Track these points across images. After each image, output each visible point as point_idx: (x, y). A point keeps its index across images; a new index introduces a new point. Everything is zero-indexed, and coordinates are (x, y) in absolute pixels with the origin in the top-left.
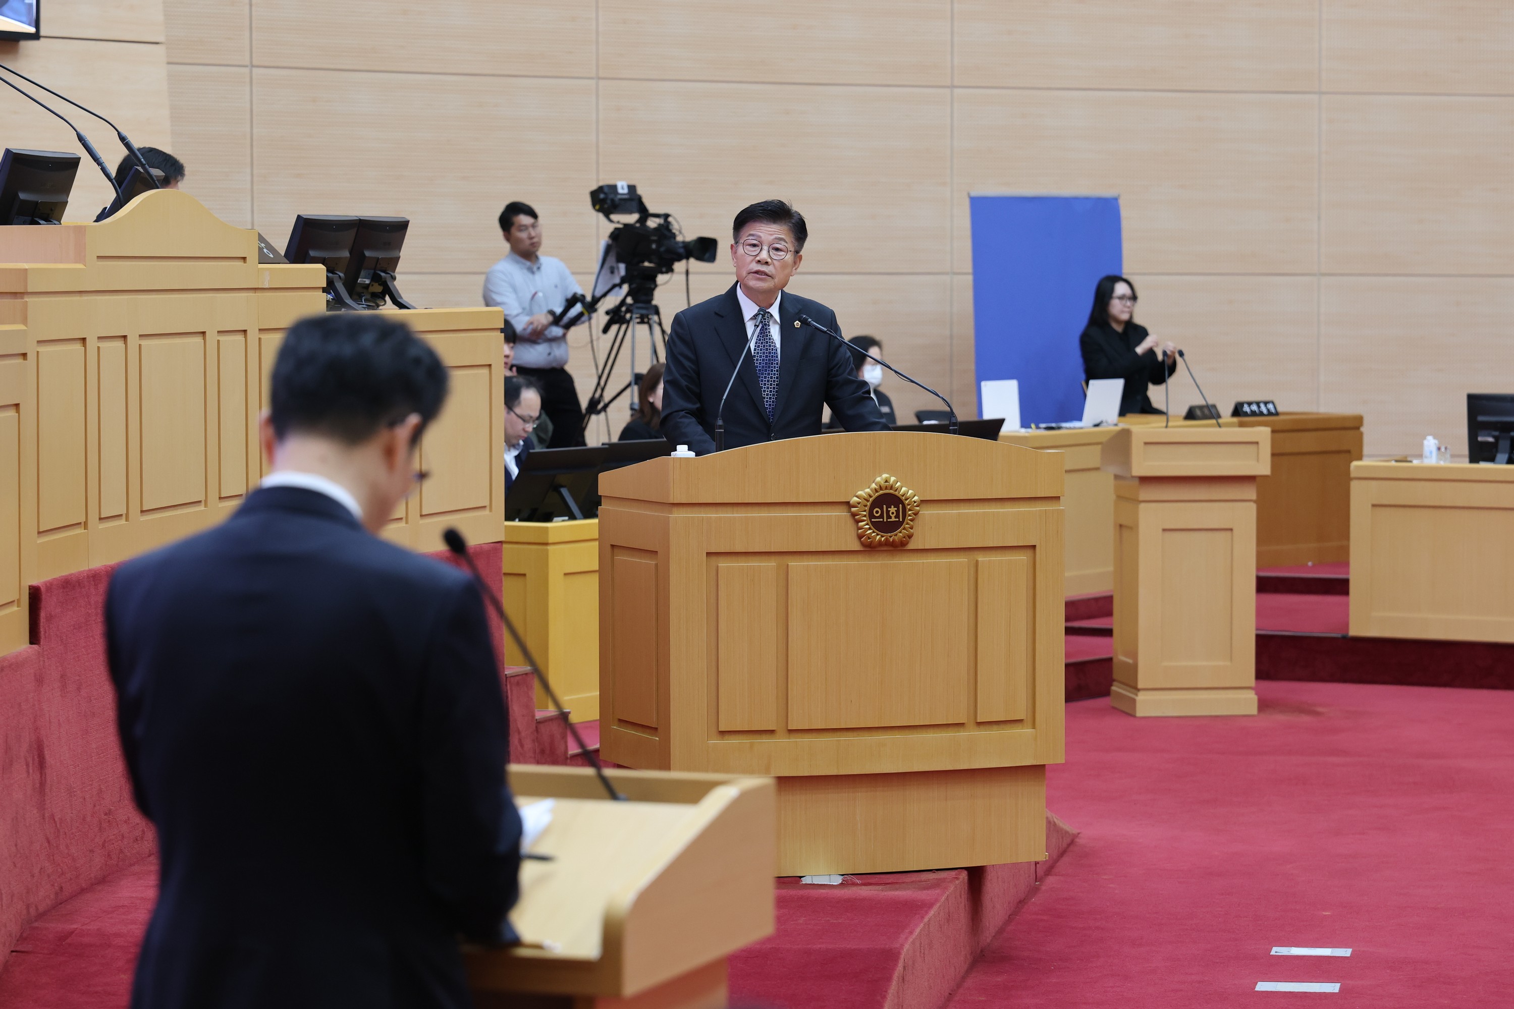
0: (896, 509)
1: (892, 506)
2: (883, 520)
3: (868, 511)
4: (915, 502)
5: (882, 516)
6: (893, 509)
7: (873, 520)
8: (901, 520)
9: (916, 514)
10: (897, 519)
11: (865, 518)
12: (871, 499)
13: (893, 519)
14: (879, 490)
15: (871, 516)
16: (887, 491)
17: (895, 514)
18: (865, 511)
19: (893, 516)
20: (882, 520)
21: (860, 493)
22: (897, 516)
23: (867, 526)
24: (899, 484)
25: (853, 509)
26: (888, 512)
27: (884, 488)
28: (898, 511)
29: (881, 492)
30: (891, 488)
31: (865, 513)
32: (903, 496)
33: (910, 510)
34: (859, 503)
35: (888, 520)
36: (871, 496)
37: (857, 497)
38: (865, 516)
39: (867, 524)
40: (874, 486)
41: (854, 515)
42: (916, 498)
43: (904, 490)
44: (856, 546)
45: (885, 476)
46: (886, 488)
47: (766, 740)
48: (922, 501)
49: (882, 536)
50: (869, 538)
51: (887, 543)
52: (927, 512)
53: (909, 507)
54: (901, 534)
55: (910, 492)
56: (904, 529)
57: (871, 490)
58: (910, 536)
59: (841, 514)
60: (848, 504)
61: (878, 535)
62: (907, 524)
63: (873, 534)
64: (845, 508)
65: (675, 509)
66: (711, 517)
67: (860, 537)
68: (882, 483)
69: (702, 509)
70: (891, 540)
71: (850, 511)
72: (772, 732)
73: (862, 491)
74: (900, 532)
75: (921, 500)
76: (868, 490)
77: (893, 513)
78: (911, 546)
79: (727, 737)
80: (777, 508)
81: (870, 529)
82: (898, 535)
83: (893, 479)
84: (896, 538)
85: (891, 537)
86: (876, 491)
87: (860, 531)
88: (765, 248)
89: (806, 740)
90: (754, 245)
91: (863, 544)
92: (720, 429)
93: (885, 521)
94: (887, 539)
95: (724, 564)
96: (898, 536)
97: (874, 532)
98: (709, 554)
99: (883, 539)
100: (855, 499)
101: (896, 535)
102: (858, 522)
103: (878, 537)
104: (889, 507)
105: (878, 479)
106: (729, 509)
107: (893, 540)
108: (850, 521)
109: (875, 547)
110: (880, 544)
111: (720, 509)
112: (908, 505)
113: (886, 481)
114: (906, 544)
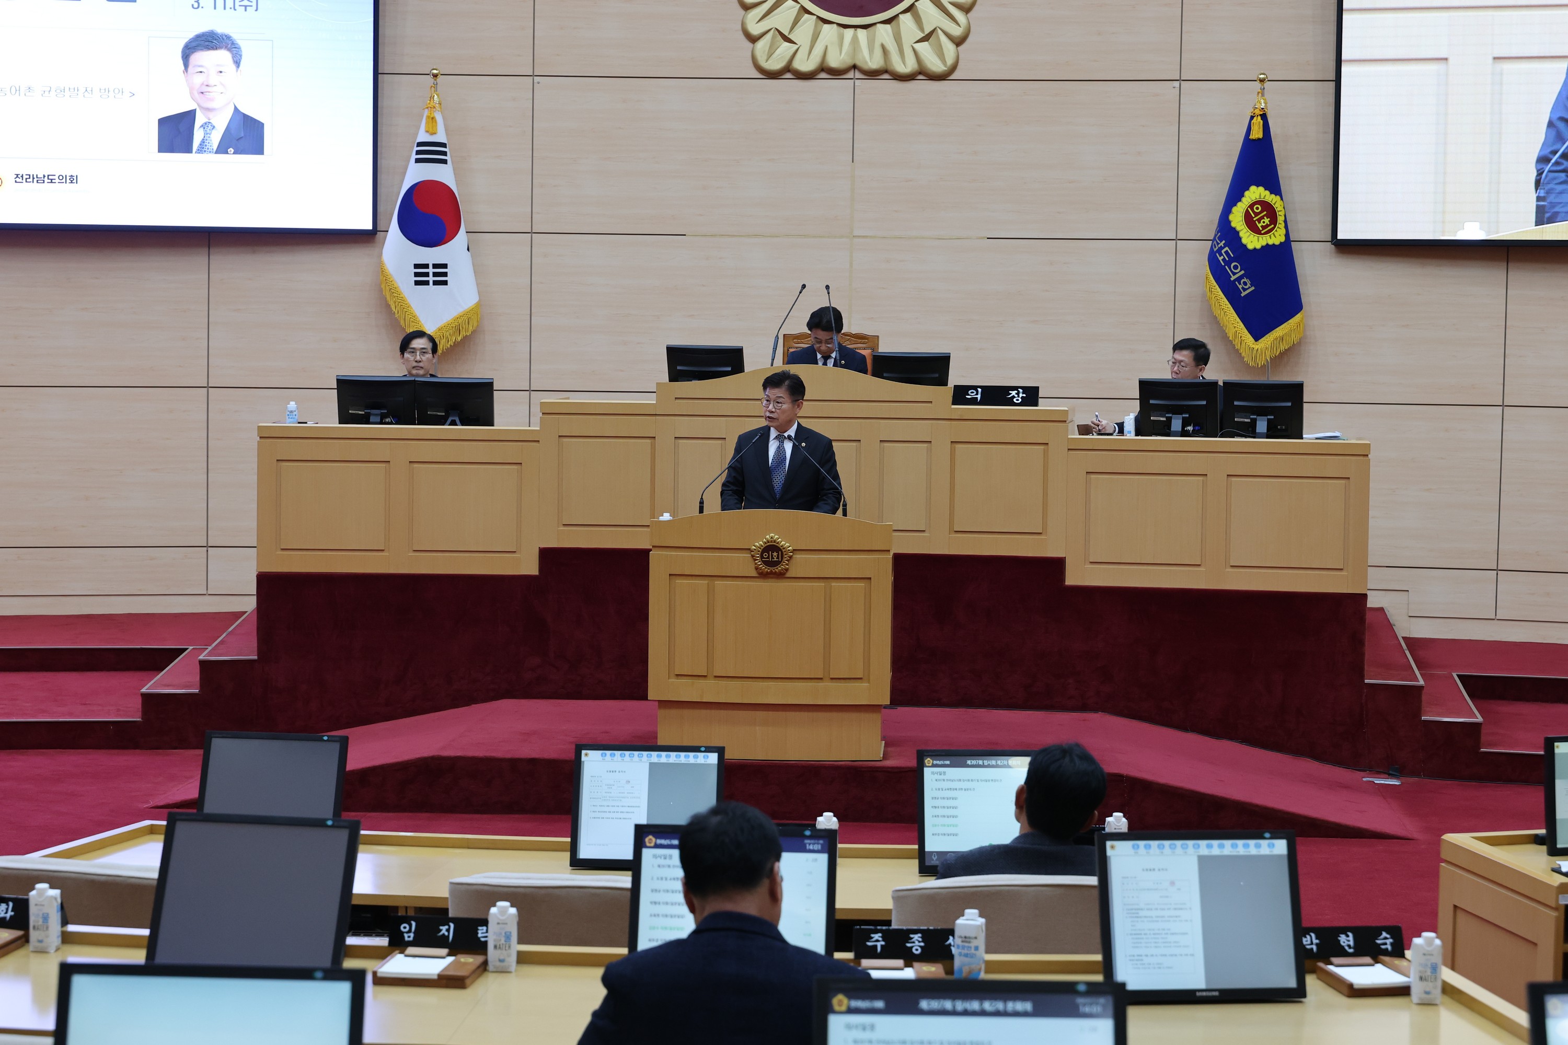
1: (775, 552)
3: (760, 554)
4: (789, 550)
5: (769, 558)
6: (775, 554)
7: (763, 559)
8: (781, 560)
9: (791, 557)
10: (778, 560)
12: (763, 548)
13: (776, 560)
15: (762, 557)
16: (772, 544)
18: (758, 554)
19: (776, 558)
20: (769, 560)
21: (757, 544)
22: (778, 558)
24: (780, 540)
25: (754, 553)
26: (772, 555)
28: (778, 555)
29: (768, 544)
30: (775, 542)
32: (782, 546)
33: (786, 555)
34: (755, 550)
35: (773, 560)
36: (762, 546)
37: (754, 546)
38: (758, 557)
39: (760, 562)
40: (765, 540)
41: (753, 556)
42: (790, 548)
43: (784, 543)
44: (754, 574)
45: (773, 535)
46: (771, 542)
47: (702, 682)
48: (794, 550)
49: (769, 569)
50: (762, 570)
51: (771, 573)
52: (798, 556)
55: (787, 544)
56: (782, 565)
57: (763, 542)
58: (787, 570)
59: (746, 555)
60: (751, 550)
62: (784, 562)
63: (763, 568)
64: (748, 552)
66: (672, 554)
67: (757, 569)
68: (769, 539)
69: (667, 549)
72: (703, 677)
74: (780, 567)
75: (795, 549)
76: (761, 543)
77: (775, 556)
78: (788, 575)
79: (679, 678)
81: (761, 564)
82: (779, 569)
84: (777, 570)
85: (774, 570)
86: (765, 543)
87: (757, 566)
88: (772, 403)
89: (723, 683)
91: (759, 573)
93: (771, 560)
94: (772, 571)
95: (678, 581)
97: (763, 566)
98: (670, 575)
99: (769, 571)
100: (754, 547)
102: (755, 560)
103: (766, 569)
104: (773, 552)
106: (682, 550)
108: (751, 560)
109: (766, 575)
110: (768, 573)
111: (677, 550)
112: (785, 552)
113: (772, 538)
114: (785, 574)
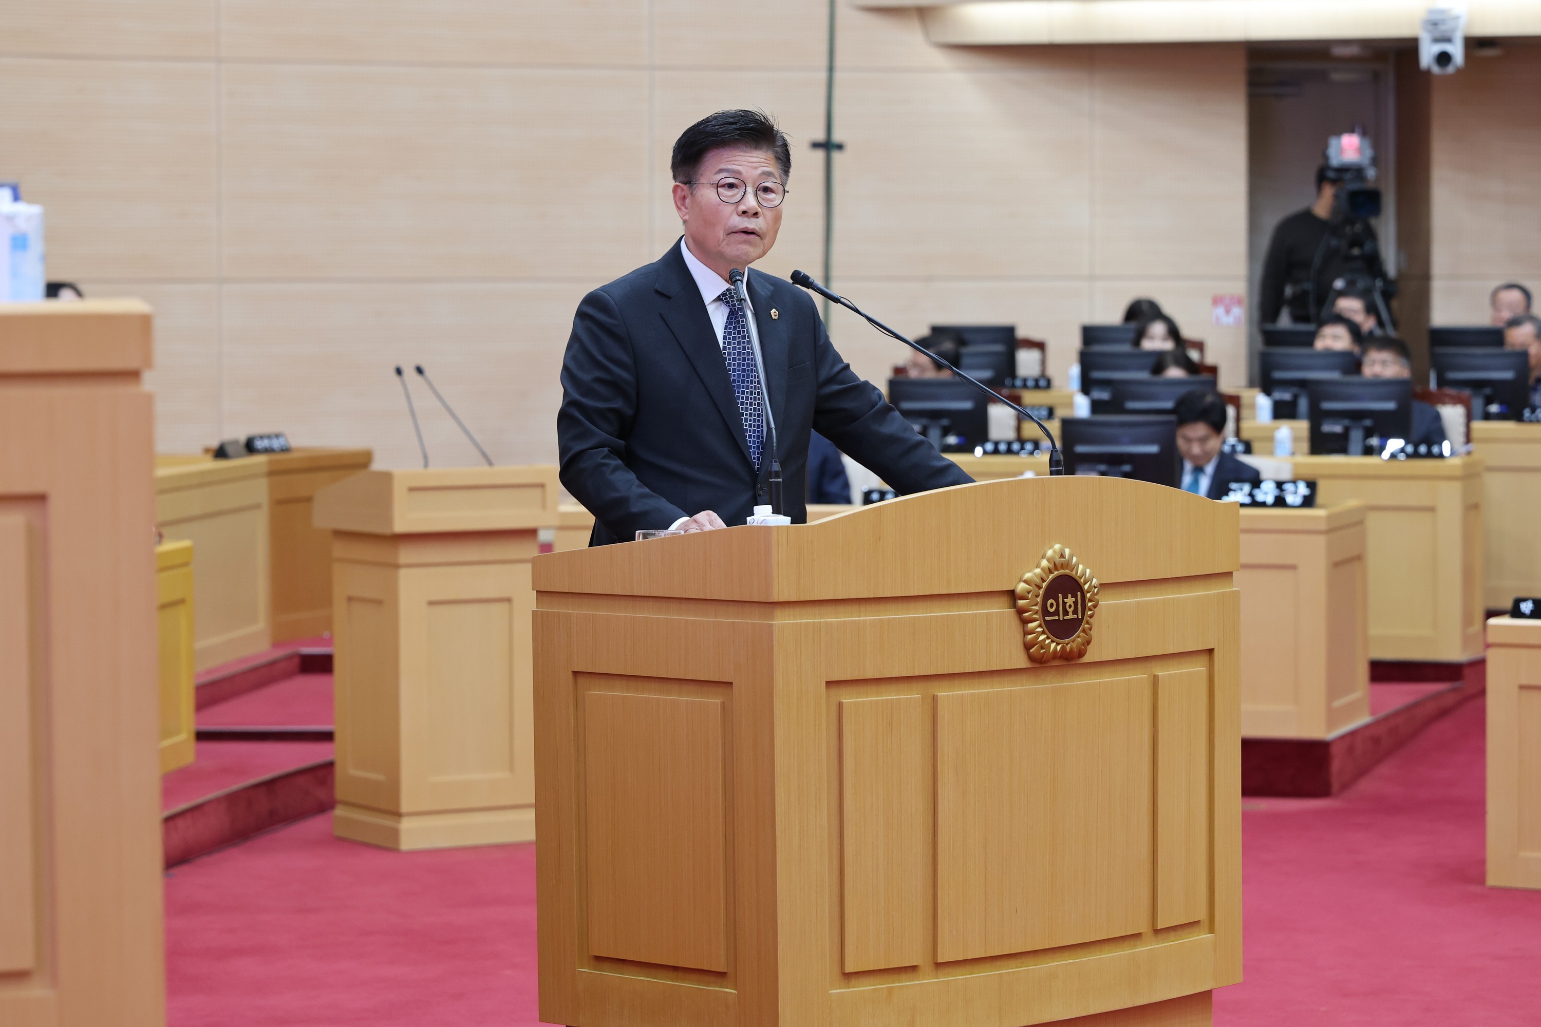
0: (1074, 599)
1: (1069, 595)
2: (1059, 618)
3: (1040, 604)
4: (1093, 588)
5: (1056, 613)
6: (1070, 600)
7: (1047, 618)
8: (1080, 617)
9: (1095, 606)
10: (1075, 616)
11: (1036, 616)
12: (1044, 585)
13: (1071, 616)
14: (1053, 571)
15: (1045, 612)
16: (1062, 572)
17: (1072, 608)
18: (1036, 605)
19: (1070, 610)
20: (1057, 618)
21: (1028, 575)
22: (1075, 612)
23: (1039, 629)
24: (1074, 560)
25: (1021, 602)
26: (1064, 603)
27: (1059, 567)
28: (1076, 603)
29: (1056, 574)
30: (1068, 566)
31: (1036, 608)
32: (1080, 577)
33: (1090, 601)
34: (1029, 592)
35: (1066, 618)
36: (1042, 580)
37: (1026, 582)
38: (1036, 613)
39: (1040, 626)
40: (1044, 563)
41: (1020, 612)
42: (1095, 581)
43: (1082, 570)
44: (1021, 661)
45: (1057, 547)
46: (1061, 567)
47: (906, 982)
48: (1103, 586)
49: (1058, 644)
50: (1042, 648)
51: (1063, 654)
52: (1104, 602)
53: (1088, 595)
54: (1079, 640)
55: (1088, 571)
56: (1082, 630)
57: (1043, 569)
58: (1089, 642)
59: (1000, 610)
60: (1012, 595)
61: (1053, 641)
62: (1087, 622)
63: (1047, 641)
64: (1005, 600)
65: (778, 612)
66: (831, 623)
67: (1027, 647)
68: (1058, 560)
69: (817, 610)
70: (1068, 648)
71: (1014, 605)
72: (913, 968)
73: (1029, 572)
74: (1078, 637)
75: (1100, 584)
76: (1038, 571)
77: (1070, 606)
78: (1089, 656)
79: (854, 981)
80: (920, 605)
81: (1043, 633)
82: (1073, 643)
83: (1067, 552)
84: (1075, 646)
85: (1067, 644)
86: (1049, 571)
87: (1030, 637)
88: (750, 190)
89: (958, 977)
90: (731, 186)
91: (1031, 658)
92: (778, 477)
93: (1061, 619)
94: (1063, 648)
95: (850, 699)
96: (1076, 642)
97: (1048, 638)
98: (829, 683)
99: (1059, 648)
100: (1023, 586)
101: (1073, 641)
102: (1025, 622)
103: (1053, 645)
104: (1065, 597)
105: (1050, 553)
106: (854, 608)
107: (1071, 649)
108: (1015, 622)
109: (1046, 662)
110: (1055, 656)
111: (842, 608)
112: (1088, 592)
113: (1060, 556)
114: (1081, 654)
